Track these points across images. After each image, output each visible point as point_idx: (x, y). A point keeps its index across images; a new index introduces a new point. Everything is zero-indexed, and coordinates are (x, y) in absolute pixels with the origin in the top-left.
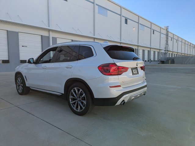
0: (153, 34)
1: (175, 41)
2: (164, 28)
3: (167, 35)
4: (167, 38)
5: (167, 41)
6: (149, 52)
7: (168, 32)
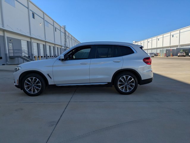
0: (56, 31)
1: (70, 39)
2: (62, 26)
3: (65, 34)
4: (65, 36)
5: (66, 39)
6: (54, 48)
7: (65, 31)
